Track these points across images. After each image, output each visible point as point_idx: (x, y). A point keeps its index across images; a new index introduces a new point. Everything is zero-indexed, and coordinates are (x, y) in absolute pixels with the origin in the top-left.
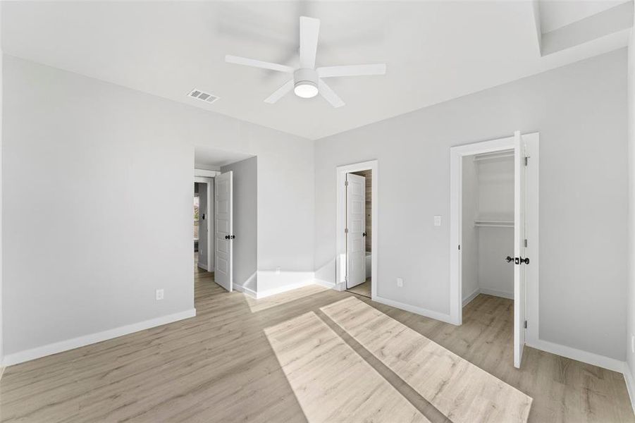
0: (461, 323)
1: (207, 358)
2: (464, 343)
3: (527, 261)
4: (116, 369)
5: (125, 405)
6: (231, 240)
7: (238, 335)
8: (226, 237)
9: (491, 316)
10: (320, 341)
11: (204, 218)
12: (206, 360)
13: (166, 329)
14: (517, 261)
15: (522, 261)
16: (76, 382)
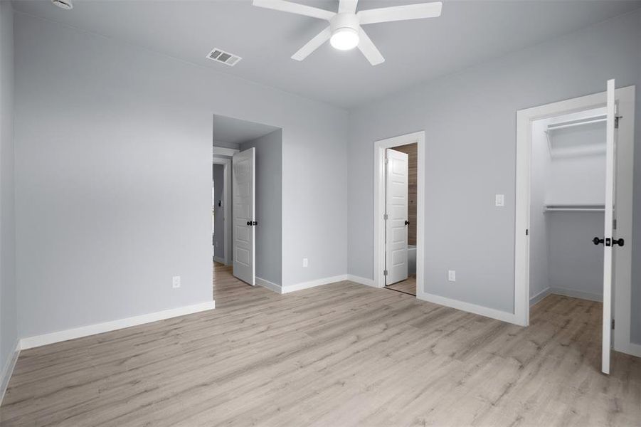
0: (528, 324)
1: (230, 350)
2: (534, 344)
3: (621, 242)
4: (134, 356)
5: (146, 391)
6: (254, 226)
7: (263, 328)
8: (248, 223)
9: (566, 318)
10: (358, 337)
11: (220, 205)
12: (229, 352)
13: (183, 321)
14: (608, 242)
15: (614, 242)
16: (93, 367)
